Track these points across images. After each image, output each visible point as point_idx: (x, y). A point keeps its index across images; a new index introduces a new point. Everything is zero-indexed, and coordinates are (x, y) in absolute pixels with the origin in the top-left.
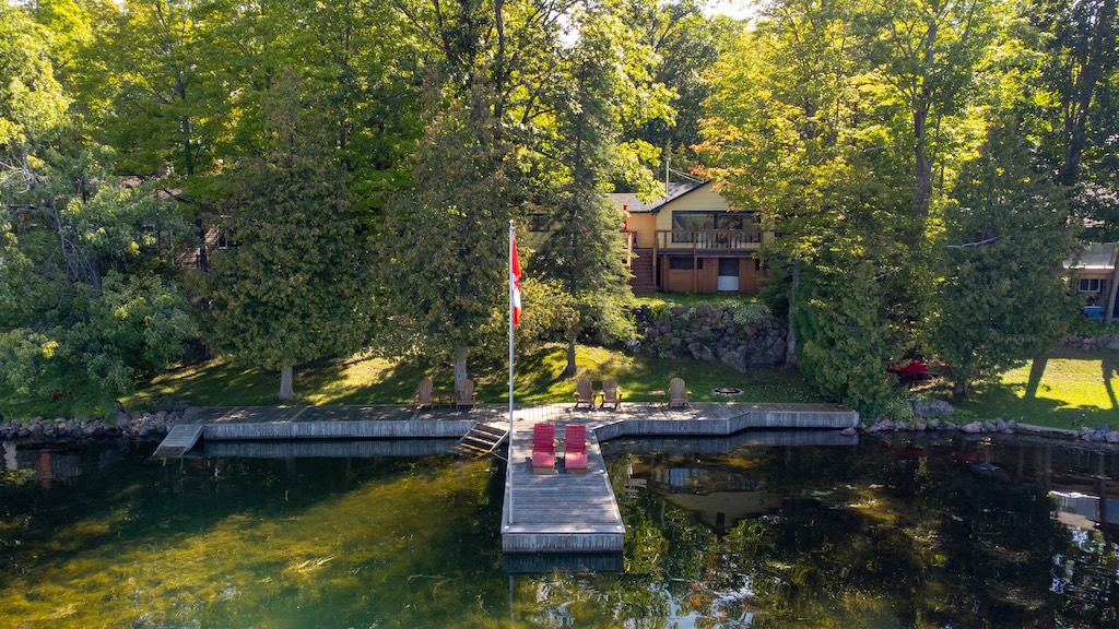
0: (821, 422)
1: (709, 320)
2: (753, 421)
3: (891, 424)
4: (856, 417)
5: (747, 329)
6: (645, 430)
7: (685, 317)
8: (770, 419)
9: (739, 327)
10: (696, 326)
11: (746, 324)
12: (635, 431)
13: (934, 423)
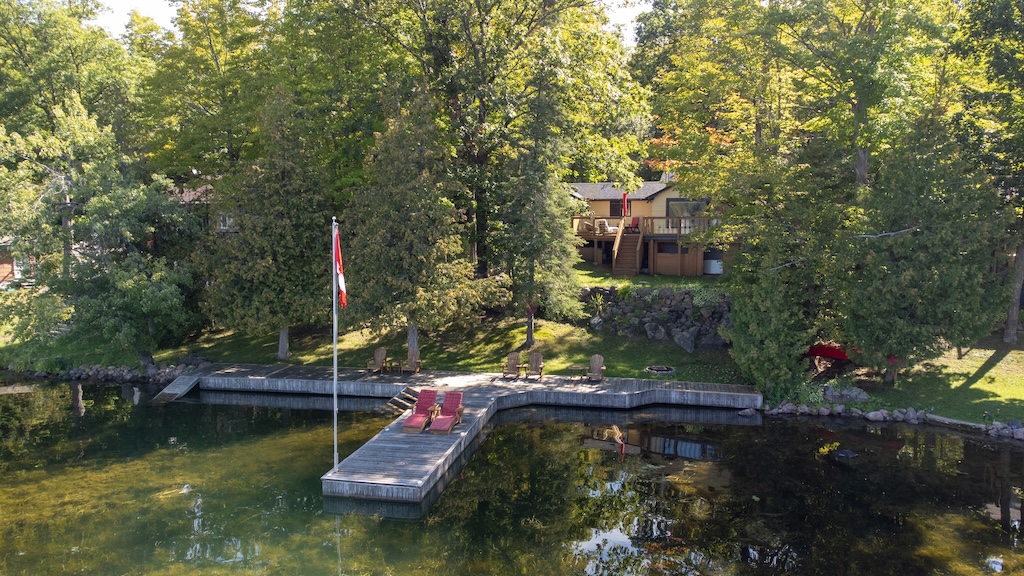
0: (724, 402)
1: (668, 302)
2: (659, 398)
3: (794, 407)
4: (759, 399)
5: (703, 312)
6: (552, 400)
7: (648, 298)
8: (675, 396)
9: (697, 309)
10: (657, 307)
11: (704, 306)
12: (542, 400)
13: (839, 408)
